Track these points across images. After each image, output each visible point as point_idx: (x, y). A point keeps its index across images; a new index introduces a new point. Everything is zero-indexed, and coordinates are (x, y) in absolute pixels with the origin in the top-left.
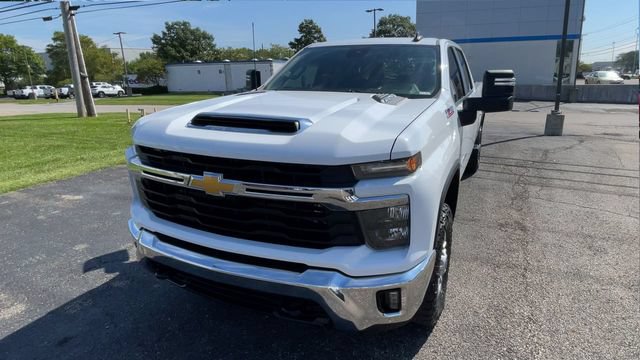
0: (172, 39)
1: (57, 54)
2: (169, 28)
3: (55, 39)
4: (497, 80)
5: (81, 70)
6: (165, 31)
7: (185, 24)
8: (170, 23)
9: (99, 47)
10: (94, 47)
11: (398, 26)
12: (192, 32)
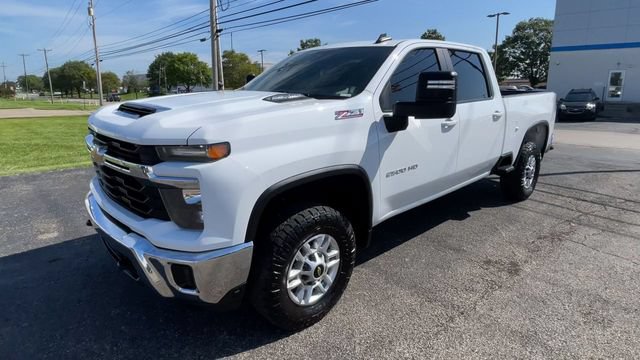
2: (303, 45)
4: (430, 82)
5: (219, 80)
6: (300, 47)
8: (304, 41)
9: (252, 63)
10: (249, 63)
11: (541, 31)
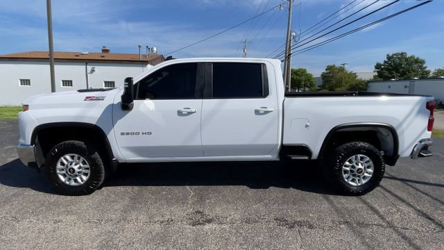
0: (390, 65)
1: (325, 77)
2: (389, 58)
3: (326, 70)
6: (386, 60)
7: (402, 54)
8: (391, 55)
12: (406, 59)
